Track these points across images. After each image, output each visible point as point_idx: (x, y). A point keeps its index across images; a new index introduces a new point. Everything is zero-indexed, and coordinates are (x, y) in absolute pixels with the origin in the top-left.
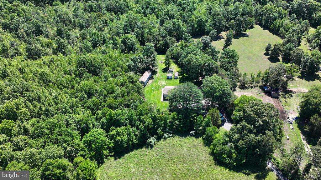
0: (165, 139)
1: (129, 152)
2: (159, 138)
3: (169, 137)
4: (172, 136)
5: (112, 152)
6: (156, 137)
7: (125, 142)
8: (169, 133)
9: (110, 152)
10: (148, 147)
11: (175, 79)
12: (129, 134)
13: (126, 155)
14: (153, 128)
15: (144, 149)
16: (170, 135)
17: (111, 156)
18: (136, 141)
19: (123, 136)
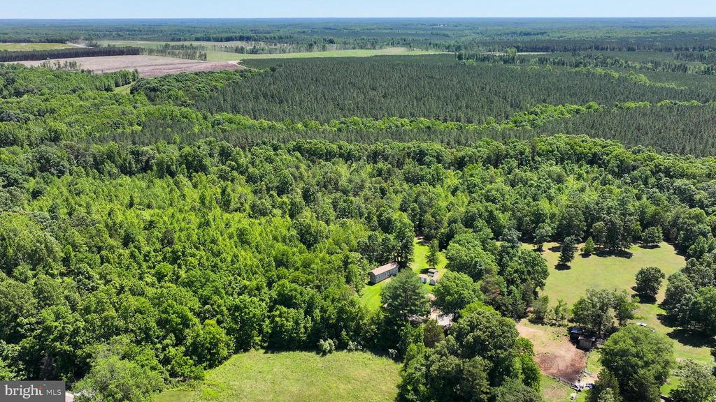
0: (350, 350)
1: (289, 351)
2: (341, 346)
3: (356, 350)
4: (362, 350)
5: (265, 342)
6: (337, 342)
7: (286, 330)
8: (359, 343)
9: (263, 341)
10: (318, 353)
11: (430, 284)
12: (297, 323)
13: (282, 353)
14: (334, 326)
15: (313, 354)
16: (360, 347)
17: (262, 347)
18: (303, 337)
19: (287, 320)
